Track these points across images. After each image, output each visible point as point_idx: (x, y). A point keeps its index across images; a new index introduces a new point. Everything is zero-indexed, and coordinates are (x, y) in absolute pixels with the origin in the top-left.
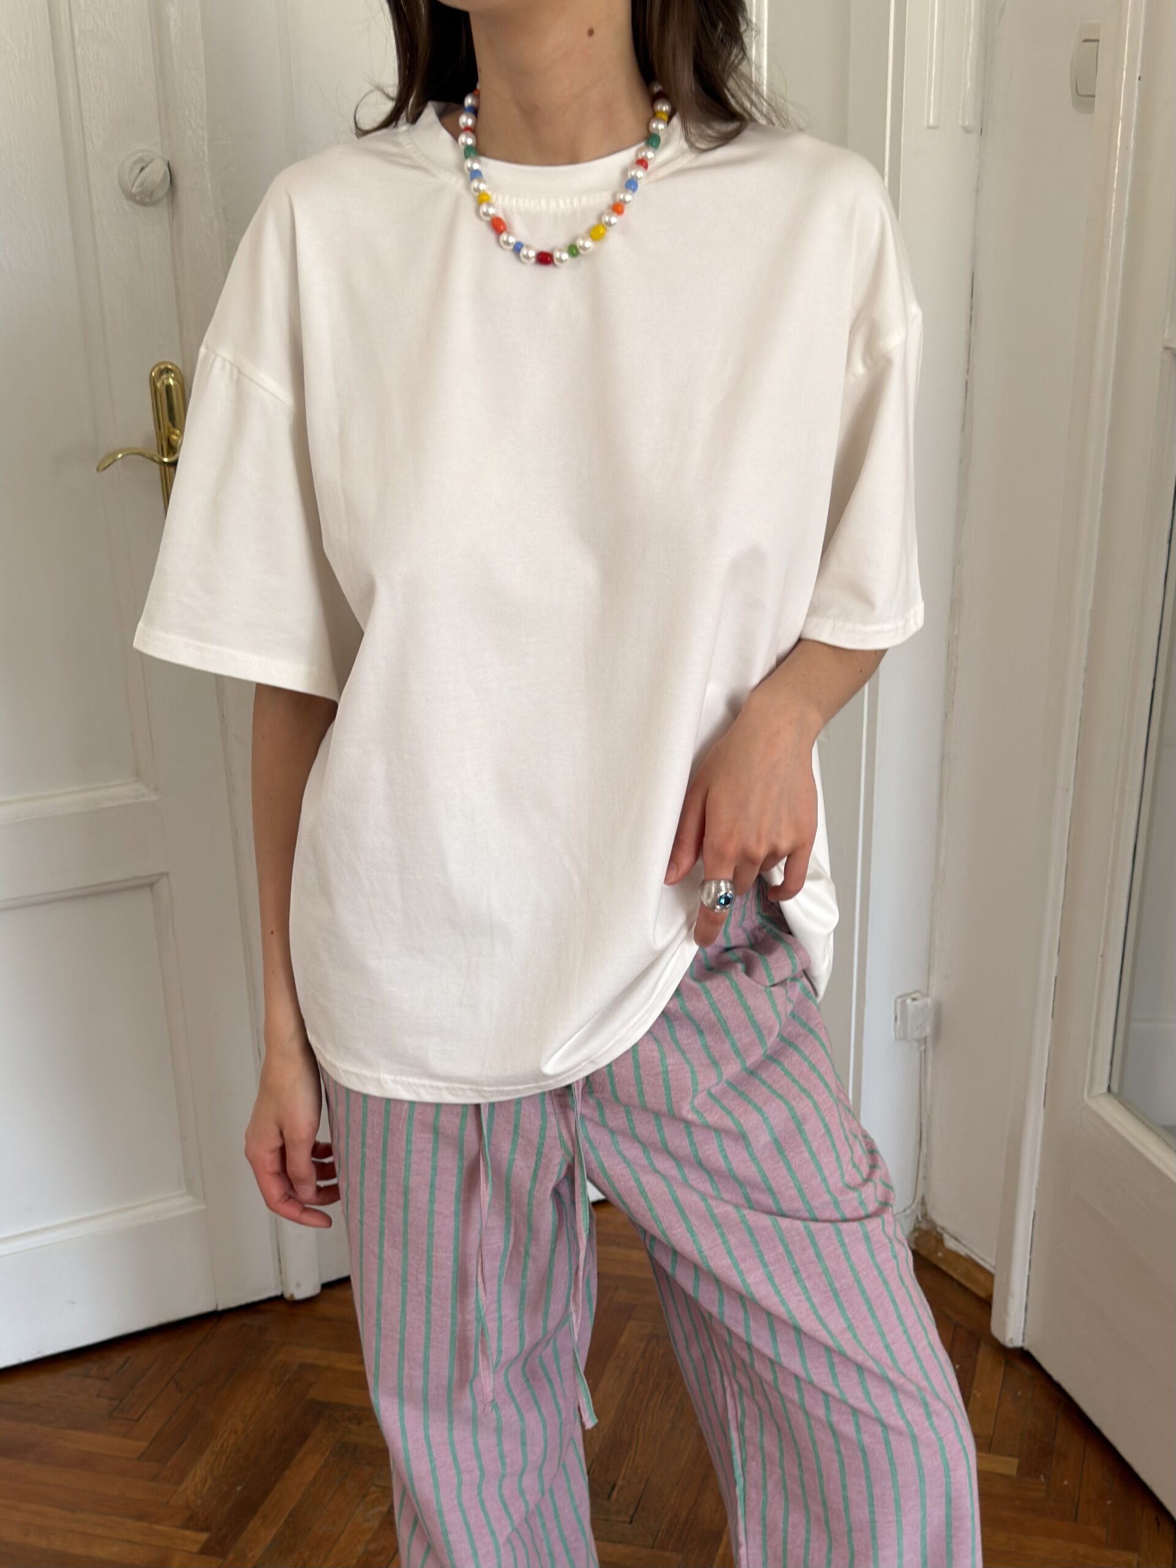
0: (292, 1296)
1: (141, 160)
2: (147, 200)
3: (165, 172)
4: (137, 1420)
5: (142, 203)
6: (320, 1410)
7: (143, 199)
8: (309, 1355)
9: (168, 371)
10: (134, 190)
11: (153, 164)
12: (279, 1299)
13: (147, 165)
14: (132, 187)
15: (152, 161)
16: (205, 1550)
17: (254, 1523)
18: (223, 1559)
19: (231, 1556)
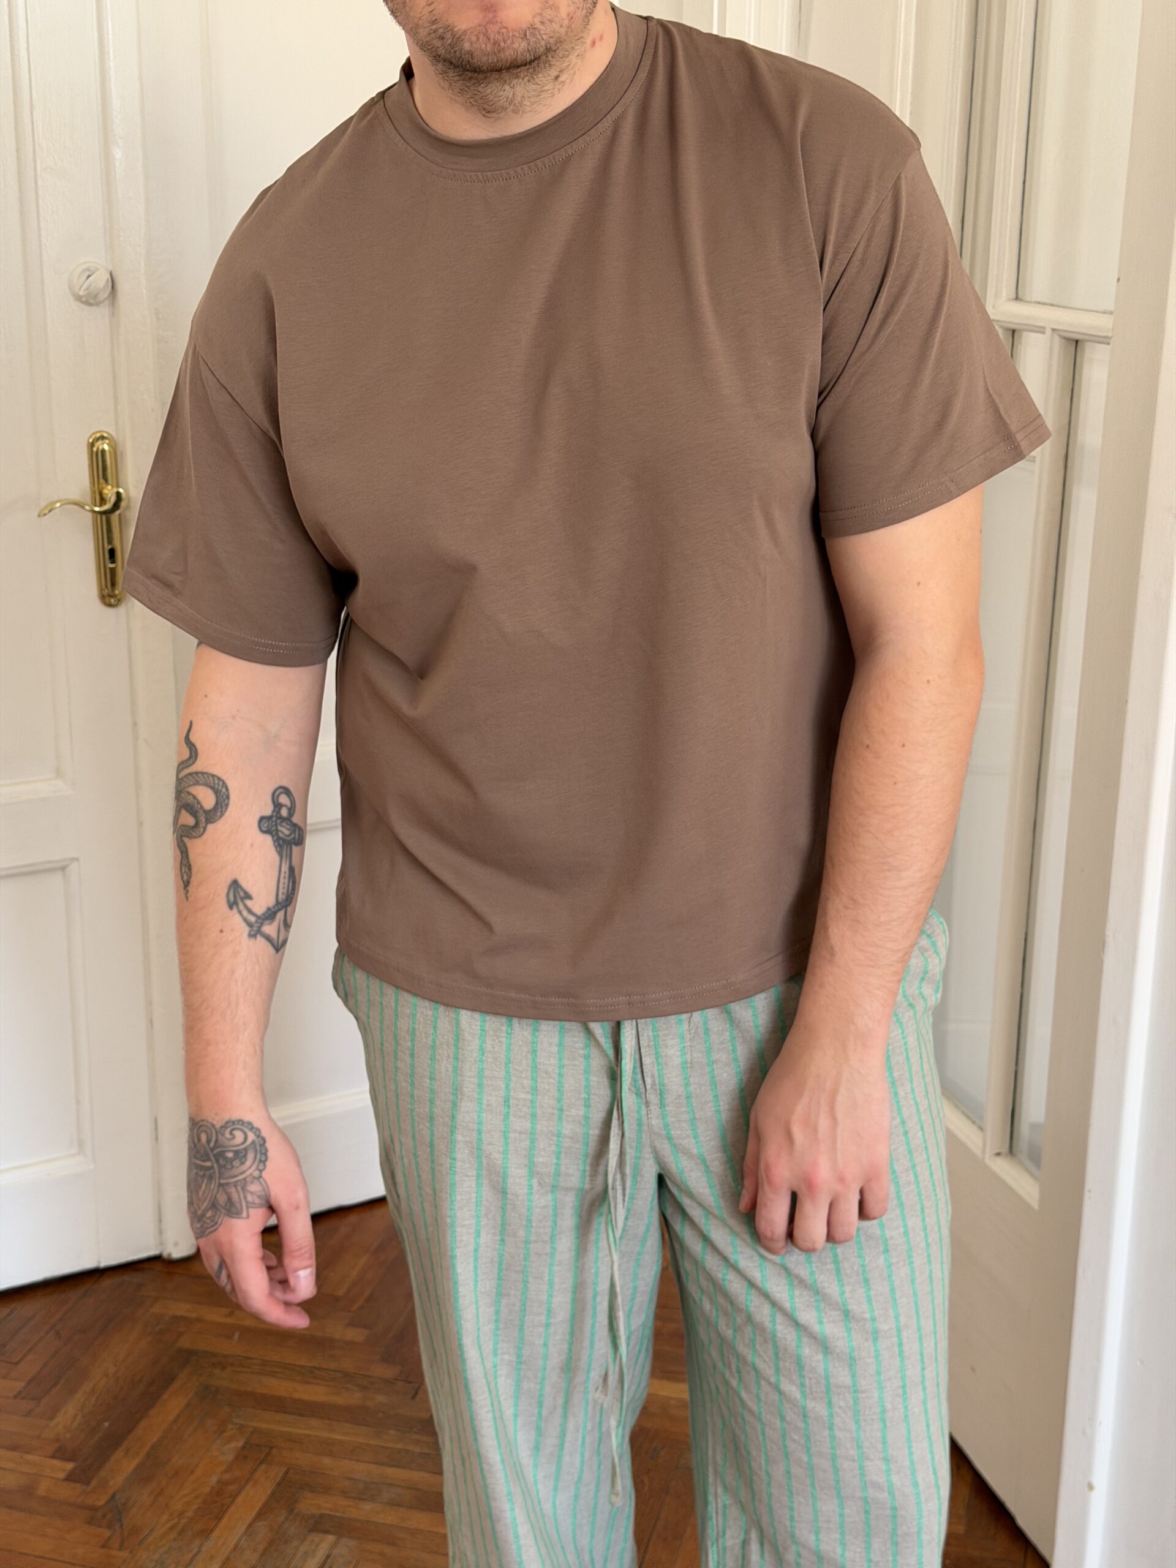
0: (170, 1256)
1: (88, 269)
2: (92, 301)
3: (108, 280)
5: (87, 303)
6: (187, 1357)
7: (89, 300)
8: (182, 1308)
9: (103, 438)
10: (81, 293)
11: (98, 273)
12: (157, 1258)
13: (93, 274)
14: (80, 289)
15: (97, 270)
16: (70, 1478)
17: (119, 1454)
18: (87, 1482)
19: (94, 1483)
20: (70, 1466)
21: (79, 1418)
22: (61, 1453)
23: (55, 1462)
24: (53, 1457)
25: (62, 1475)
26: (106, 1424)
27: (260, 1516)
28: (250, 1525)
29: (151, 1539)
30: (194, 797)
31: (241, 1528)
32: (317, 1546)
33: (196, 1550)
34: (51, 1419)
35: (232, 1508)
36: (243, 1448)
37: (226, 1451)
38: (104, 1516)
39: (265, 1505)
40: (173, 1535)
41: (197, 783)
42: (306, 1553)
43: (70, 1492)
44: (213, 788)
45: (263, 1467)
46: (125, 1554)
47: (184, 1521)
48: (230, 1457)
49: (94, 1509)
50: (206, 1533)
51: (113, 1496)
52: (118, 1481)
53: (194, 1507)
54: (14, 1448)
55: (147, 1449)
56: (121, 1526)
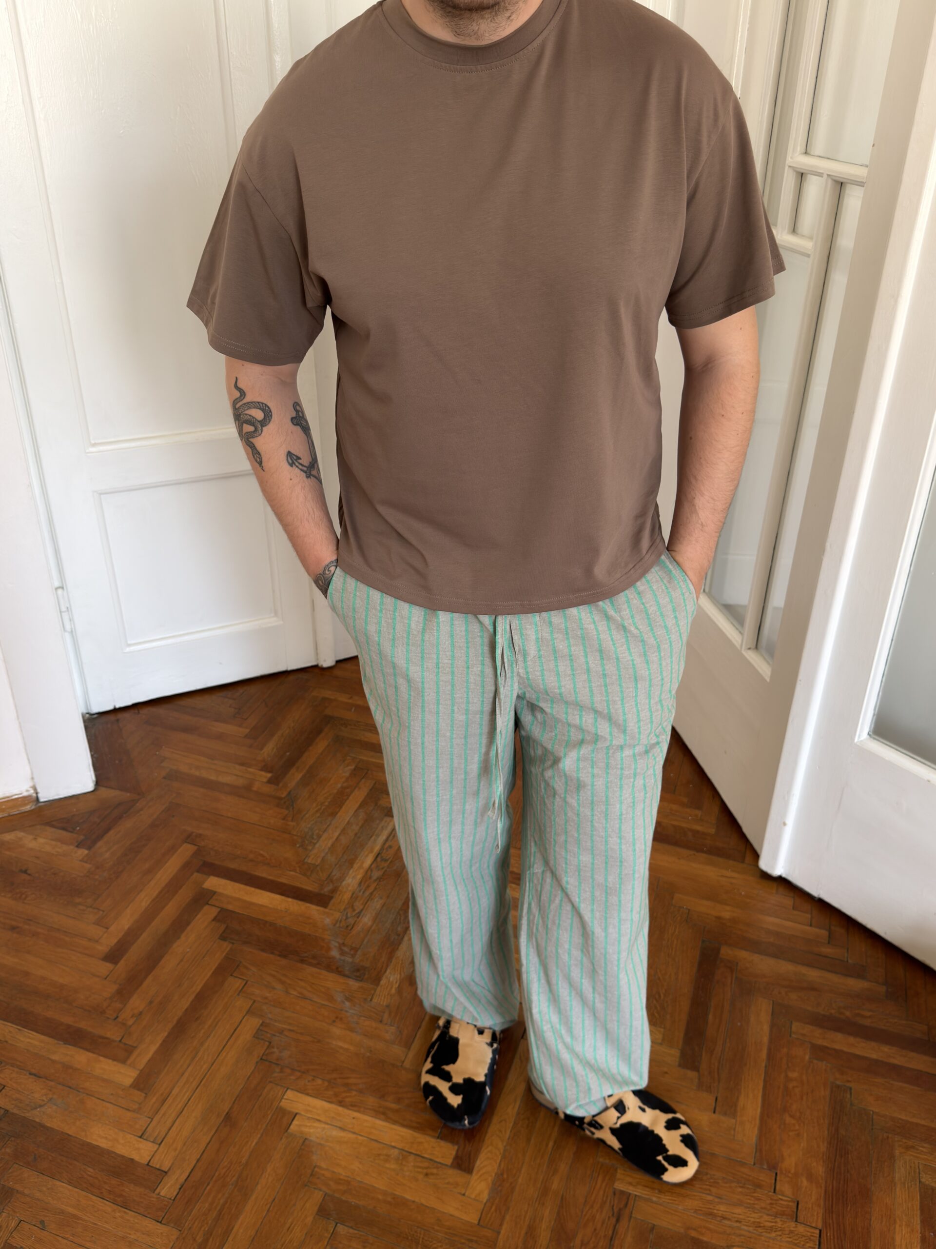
0: (322, 665)
4: (246, 719)
6: (328, 720)
8: (327, 694)
12: (316, 667)
16: (270, 781)
17: (293, 770)
18: (278, 785)
19: (281, 785)
20: (269, 775)
21: (275, 750)
22: (265, 768)
23: (263, 773)
24: (261, 770)
25: (265, 780)
26: (288, 754)
27: (360, 807)
28: (356, 811)
29: (307, 816)
30: (250, 416)
31: (351, 812)
32: (388, 824)
33: (328, 824)
34: (262, 749)
35: (348, 802)
36: (355, 769)
37: (345, 771)
38: (285, 802)
39: (363, 801)
40: (318, 815)
41: (250, 408)
42: (382, 827)
43: (268, 789)
44: (260, 409)
45: (363, 780)
46: (294, 823)
47: (323, 807)
48: (347, 774)
49: (280, 799)
50: (334, 814)
51: (289, 793)
52: (292, 784)
53: (329, 800)
54: (242, 764)
55: (307, 767)
56: (293, 808)
